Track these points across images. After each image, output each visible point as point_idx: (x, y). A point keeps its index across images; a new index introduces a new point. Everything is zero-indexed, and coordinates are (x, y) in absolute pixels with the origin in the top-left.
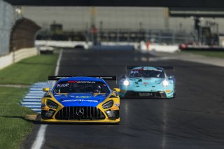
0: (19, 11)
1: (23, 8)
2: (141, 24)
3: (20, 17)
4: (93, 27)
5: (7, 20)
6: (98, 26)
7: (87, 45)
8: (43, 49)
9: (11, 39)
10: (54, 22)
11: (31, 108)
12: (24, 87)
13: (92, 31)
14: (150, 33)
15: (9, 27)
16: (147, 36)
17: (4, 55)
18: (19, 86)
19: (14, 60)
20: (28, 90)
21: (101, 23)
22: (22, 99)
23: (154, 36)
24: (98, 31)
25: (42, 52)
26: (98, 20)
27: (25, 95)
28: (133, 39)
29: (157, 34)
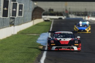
0: (35, 4)
1: (37, 2)
2: (86, 9)
3: (36, 6)
4: (66, 10)
5: (31, 7)
6: (68, 10)
7: (63, 18)
8: (46, 19)
9: (32, 15)
10: (50, 8)
11: (40, 44)
12: (38, 35)
13: (66, 12)
14: (89, 13)
15: (31, 10)
16: (88, 14)
17: (29, 22)
18: (36, 35)
19: (33, 24)
20: (39, 36)
21: (70, 8)
22: (37, 40)
23: (91, 14)
24: (68, 12)
25: (45, 21)
26: (68, 7)
27: (38, 38)
28: (83, 15)
29: (92, 13)
